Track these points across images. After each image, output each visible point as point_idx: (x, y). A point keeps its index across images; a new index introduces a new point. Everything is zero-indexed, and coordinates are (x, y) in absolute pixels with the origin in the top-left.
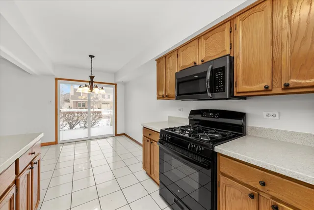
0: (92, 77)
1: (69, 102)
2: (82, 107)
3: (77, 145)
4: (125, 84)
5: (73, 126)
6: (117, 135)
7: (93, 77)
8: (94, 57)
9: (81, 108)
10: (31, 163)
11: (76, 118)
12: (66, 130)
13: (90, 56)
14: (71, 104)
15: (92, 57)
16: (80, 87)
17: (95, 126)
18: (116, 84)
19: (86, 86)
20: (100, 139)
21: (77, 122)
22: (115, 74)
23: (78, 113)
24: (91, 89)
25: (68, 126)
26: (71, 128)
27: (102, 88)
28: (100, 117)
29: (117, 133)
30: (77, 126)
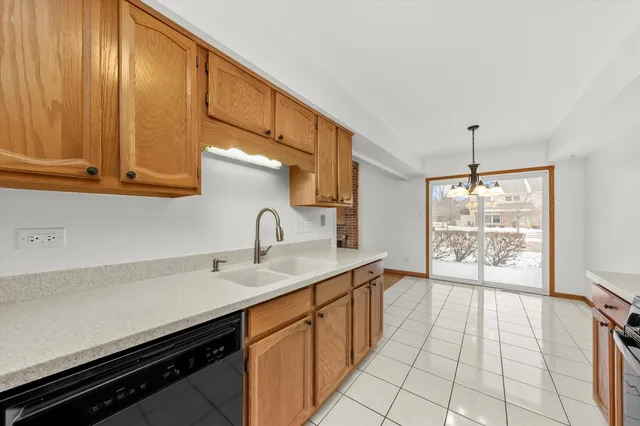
0: (474, 167)
1: (468, 213)
2: (492, 223)
3: (455, 288)
5: (463, 257)
6: (554, 294)
7: (477, 166)
8: (477, 127)
9: (490, 226)
10: (370, 282)
11: (466, 243)
12: (451, 261)
13: (469, 128)
14: (472, 218)
15: (473, 128)
16: (453, 188)
18: (551, 168)
19: (460, 185)
20: (503, 290)
21: (469, 250)
25: (453, 257)
26: (459, 259)
27: (497, 185)
28: (521, 246)
30: (470, 258)
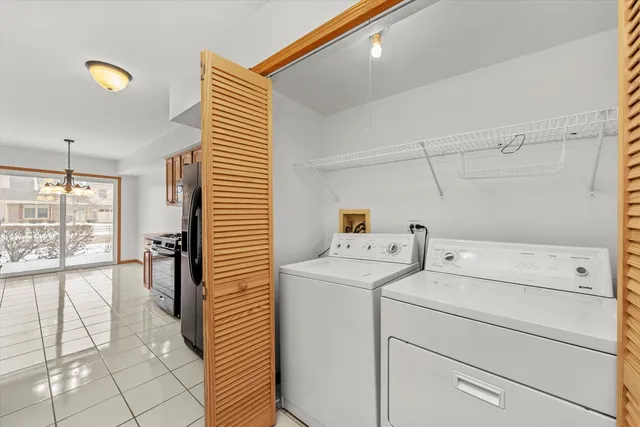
0: (69, 172)
4: (135, 178)
6: (120, 262)
7: (72, 171)
15: (69, 141)
16: (47, 185)
17: (76, 253)
18: (119, 179)
21: (31, 246)
22: (115, 162)
23: (32, 229)
24: (68, 189)
26: (15, 259)
27: (89, 188)
28: (88, 239)
29: (122, 259)
